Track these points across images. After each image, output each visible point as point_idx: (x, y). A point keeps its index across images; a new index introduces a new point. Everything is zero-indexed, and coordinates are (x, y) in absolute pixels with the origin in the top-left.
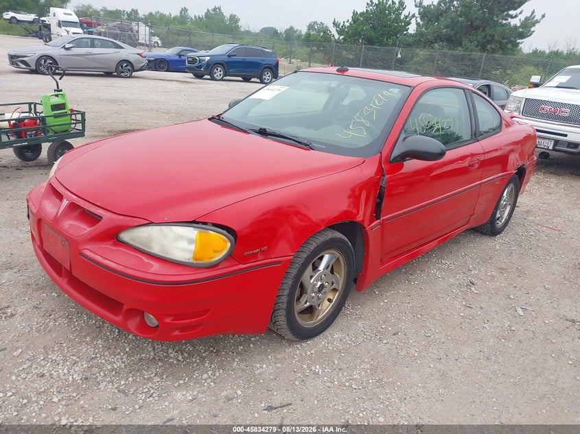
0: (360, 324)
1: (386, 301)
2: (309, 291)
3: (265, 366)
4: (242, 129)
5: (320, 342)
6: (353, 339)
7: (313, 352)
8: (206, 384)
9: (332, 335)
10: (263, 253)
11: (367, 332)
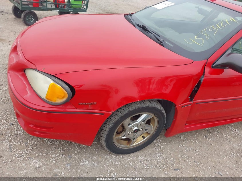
0: (158, 155)
1: (184, 145)
2: (127, 130)
3: (87, 162)
4: (133, 24)
5: (128, 159)
6: (148, 164)
7: (119, 163)
8: (51, 161)
9: (137, 156)
10: (93, 105)
11: (160, 162)
